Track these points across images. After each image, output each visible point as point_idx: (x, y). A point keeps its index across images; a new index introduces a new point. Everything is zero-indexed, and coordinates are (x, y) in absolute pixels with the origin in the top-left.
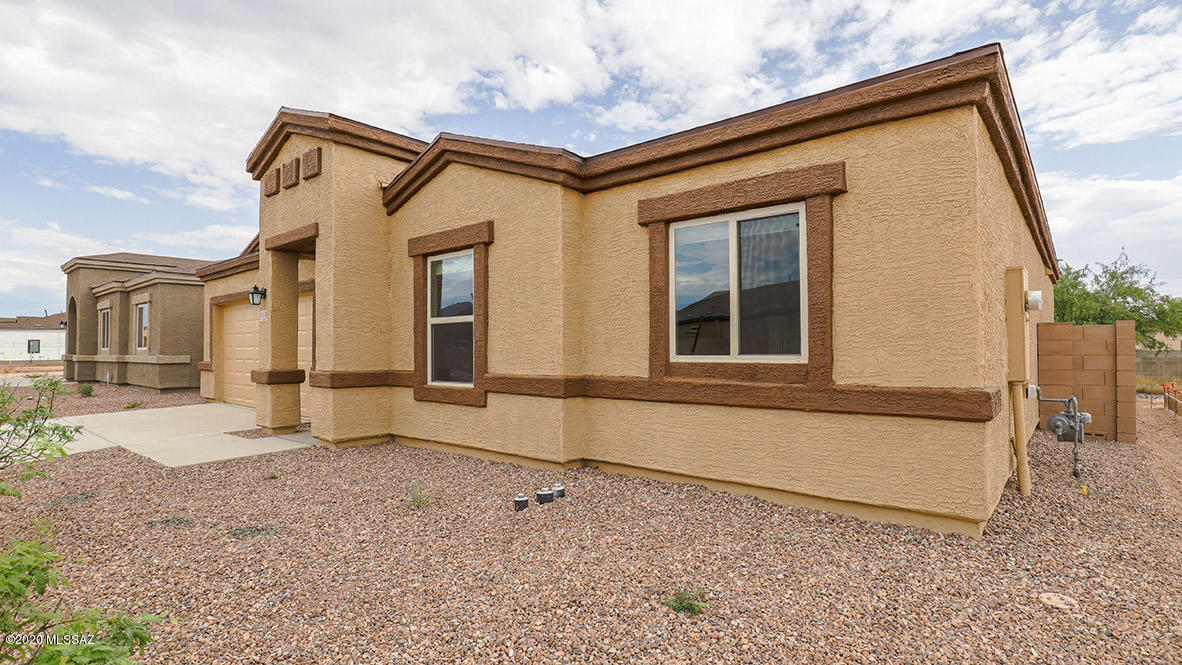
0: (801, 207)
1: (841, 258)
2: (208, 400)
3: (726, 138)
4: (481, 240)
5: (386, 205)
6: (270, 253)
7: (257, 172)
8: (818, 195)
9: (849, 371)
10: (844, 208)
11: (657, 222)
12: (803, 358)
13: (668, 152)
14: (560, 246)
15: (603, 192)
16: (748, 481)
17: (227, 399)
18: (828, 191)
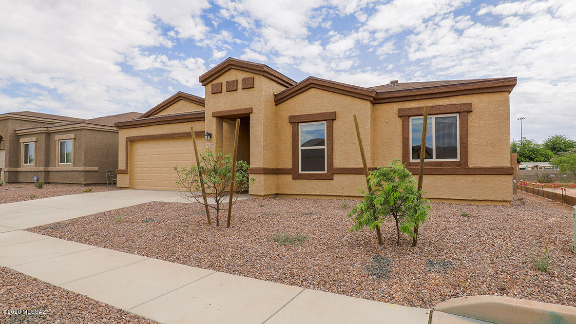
0: (458, 115)
1: (470, 131)
2: (121, 188)
3: (434, 92)
4: (330, 118)
5: (275, 102)
6: (215, 119)
7: (205, 83)
8: (464, 112)
9: (472, 163)
10: (471, 117)
11: (405, 116)
12: (458, 159)
13: (412, 94)
14: (369, 123)
15: (382, 104)
16: (440, 197)
17: (134, 187)
18: (466, 111)
